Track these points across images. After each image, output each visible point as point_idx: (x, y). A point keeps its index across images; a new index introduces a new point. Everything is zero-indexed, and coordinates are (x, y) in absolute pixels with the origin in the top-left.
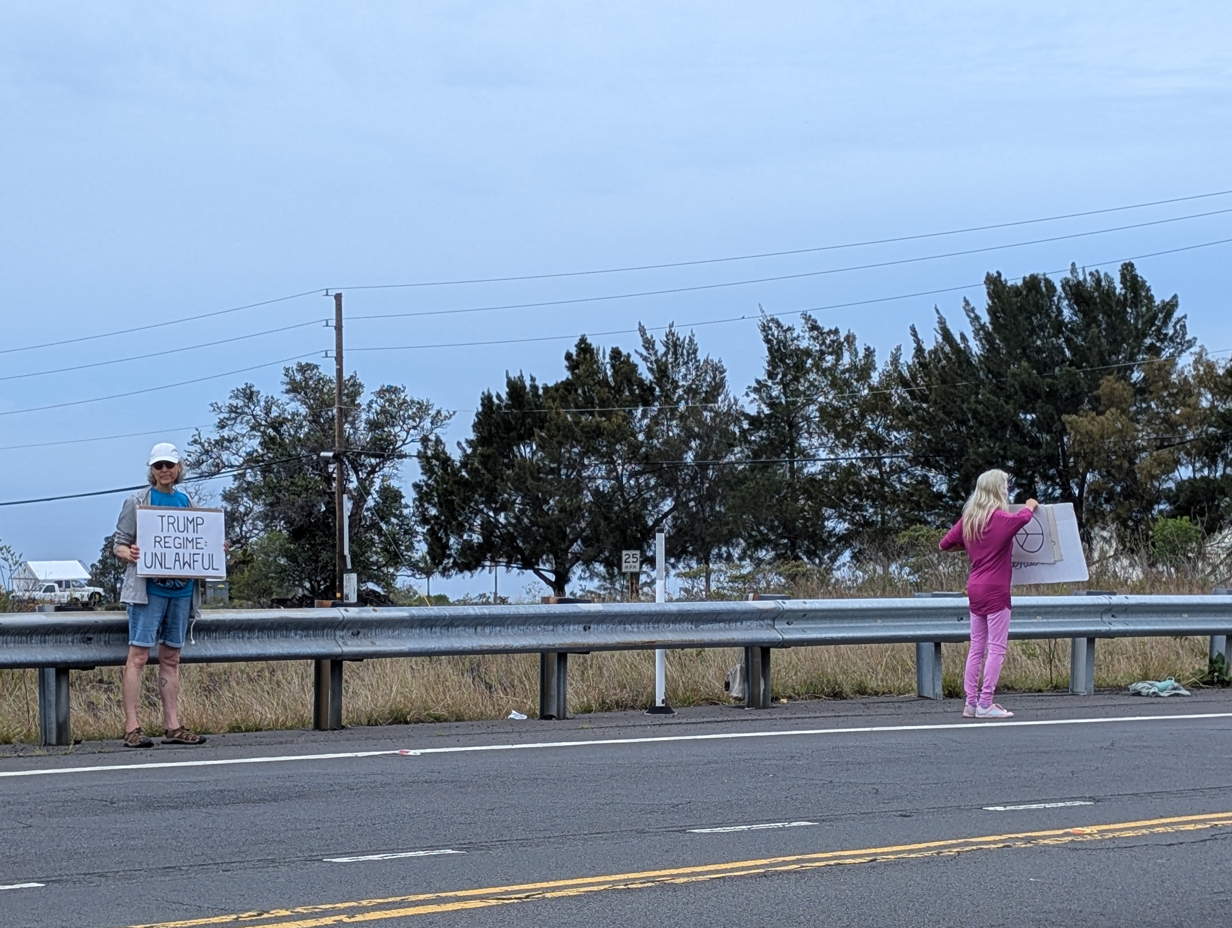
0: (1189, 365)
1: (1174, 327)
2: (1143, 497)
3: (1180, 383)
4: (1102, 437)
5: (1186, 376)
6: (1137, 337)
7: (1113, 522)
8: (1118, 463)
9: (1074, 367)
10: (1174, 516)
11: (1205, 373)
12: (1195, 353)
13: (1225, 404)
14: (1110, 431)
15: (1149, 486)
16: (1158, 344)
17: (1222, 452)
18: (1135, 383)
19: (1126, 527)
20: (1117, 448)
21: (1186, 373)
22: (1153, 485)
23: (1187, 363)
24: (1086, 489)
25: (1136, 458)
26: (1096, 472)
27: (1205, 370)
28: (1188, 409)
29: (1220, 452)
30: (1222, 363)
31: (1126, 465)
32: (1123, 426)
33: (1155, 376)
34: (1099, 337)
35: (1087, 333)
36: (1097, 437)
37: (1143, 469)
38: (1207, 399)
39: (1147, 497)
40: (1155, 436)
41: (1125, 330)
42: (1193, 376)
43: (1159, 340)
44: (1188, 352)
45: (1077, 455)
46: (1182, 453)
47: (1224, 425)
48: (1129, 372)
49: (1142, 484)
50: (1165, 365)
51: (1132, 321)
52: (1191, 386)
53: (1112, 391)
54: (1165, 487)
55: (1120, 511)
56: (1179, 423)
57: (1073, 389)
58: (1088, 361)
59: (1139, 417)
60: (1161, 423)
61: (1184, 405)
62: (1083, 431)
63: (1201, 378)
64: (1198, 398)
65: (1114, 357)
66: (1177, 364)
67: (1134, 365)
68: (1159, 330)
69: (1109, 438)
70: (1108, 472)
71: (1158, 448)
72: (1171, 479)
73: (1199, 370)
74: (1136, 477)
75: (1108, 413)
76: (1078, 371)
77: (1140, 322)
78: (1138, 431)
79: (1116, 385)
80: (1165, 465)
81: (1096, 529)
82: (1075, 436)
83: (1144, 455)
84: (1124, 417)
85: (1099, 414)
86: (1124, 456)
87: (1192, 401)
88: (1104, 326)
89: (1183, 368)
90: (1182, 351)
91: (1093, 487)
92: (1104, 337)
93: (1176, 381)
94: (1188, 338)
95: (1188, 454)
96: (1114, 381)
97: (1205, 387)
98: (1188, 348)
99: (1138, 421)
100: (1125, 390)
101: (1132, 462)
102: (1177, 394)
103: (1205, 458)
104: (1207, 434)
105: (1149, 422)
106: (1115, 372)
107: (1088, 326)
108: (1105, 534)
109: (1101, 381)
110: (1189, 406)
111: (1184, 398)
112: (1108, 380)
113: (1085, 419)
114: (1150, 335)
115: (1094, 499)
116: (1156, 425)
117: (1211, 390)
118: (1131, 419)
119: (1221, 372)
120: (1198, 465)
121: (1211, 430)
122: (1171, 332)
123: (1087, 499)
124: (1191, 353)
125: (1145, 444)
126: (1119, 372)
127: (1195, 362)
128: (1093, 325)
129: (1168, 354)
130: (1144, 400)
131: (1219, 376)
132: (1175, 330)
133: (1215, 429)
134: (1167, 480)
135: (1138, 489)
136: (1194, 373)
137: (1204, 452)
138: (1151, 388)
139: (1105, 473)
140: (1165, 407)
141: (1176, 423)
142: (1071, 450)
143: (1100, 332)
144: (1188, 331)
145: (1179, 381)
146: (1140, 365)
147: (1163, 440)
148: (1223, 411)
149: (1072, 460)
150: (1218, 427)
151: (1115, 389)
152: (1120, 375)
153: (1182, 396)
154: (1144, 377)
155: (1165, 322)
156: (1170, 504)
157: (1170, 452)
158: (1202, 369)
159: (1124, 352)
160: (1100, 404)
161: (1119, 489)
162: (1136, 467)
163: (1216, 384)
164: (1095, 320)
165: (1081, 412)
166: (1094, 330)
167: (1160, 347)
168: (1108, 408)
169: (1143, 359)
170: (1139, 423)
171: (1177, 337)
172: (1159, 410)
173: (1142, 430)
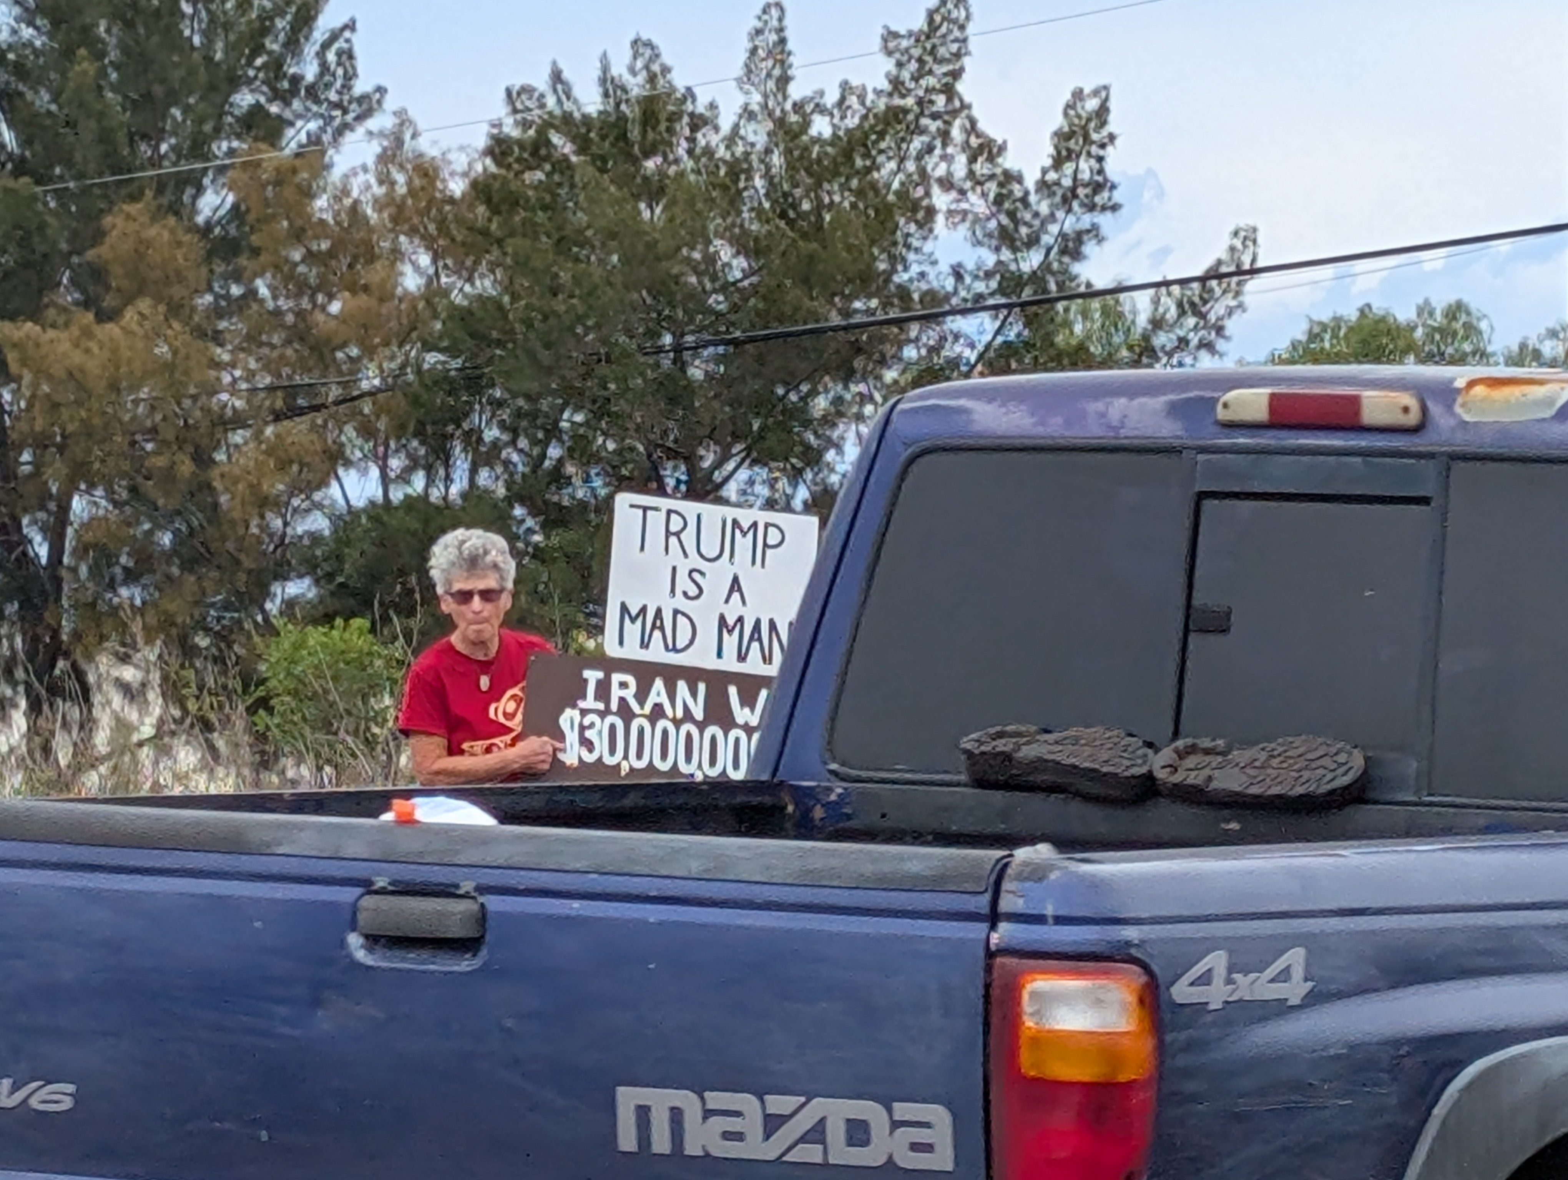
0: (365, 169)
1: (321, 55)
2: (238, 562)
3: (338, 223)
4: (114, 387)
5: (356, 202)
6: (212, 87)
7: (149, 641)
8: (160, 462)
9: (25, 180)
10: (328, 619)
11: (412, 192)
12: (381, 134)
13: (470, 280)
14: (137, 365)
15: (255, 530)
16: (274, 109)
17: (466, 426)
18: (209, 226)
19: (188, 651)
20: (158, 417)
21: (355, 193)
22: (264, 528)
23: (358, 162)
24: (69, 544)
25: (216, 447)
26: (99, 492)
27: (410, 182)
28: (363, 300)
29: (459, 426)
30: (460, 162)
31: (186, 467)
32: (175, 352)
33: (267, 203)
34: (100, 88)
35: (63, 74)
36: (100, 387)
37: (236, 482)
38: (417, 268)
39: (247, 563)
40: (268, 380)
41: (176, 65)
42: (376, 200)
43: (277, 95)
44: (360, 130)
45: (41, 443)
46: (350, 431)
47: (470, 343)
48: (189, 191)
49: (233, 523)
50: (294, 171)
51: (197, 40)
52: (371, 230)
53: (142, 248)
54: (300, 530)
55: (172, 607)
56: (337, 341)
57: (24, 242)
58: (69, 163)
59: (223, 325)
60: (288, 342)
61: (353, 288)
62: (58, 371)
63: (401, 207)
64: (393, 264)
65: (143, 147)
66: (329, 167)
67: (205, 170)
68: (276, 66)
69: (135, 388)
70: (134, 490)
71: (278, 417)
72: (319, 506)
73: (393, 183)
74: (216, 505)
75: (130, 315)
76: (39, 189)
77: (219, 45)
78: (218, 365)
79: (152, 232)
80: (302, 465)
81: (104, 661)
82: (35, 385)
83: (238, 437)
84: (176, 325)
85: (103, 316)
86: (180, 442)
87: (373, 275)
88: (113, 55)
89: (346, 176)
90: (345, 127)
91: (89, 537)
92: (114, 88)
93: (328, 217)
94: (361, 87)
95: (367, 431)
96: (144, 219)
97: (412, 232)
98: (359, 118)
99: (218, 338)
100: (179, 244)
101: (202, 459)
102: (331, 254)
103: (415, 443)
104: (419, 371)
105: (253, 340)
106: (149, 194)
107: (68, 53)
108: (129, 674)
109: (108, 220)
110: (366, 288)
111: (350, 266)
112: (129, 217)
113: (64, 335)
114: (250, 81)
115: (95, 571)
116: (273, 347)
117: (429, 243)
118: (200, 333)
119: (457, 187)
120: (396, 463)
121: (432, 358)
122: (310, 71)
123: (74, 570)
124: (370, 133)
125: (239, 404)
126: (160, 190)
127: (385, 158)
128: (82, 52)
129: (303, 137)
130: (237, 276)
131: (451, 201)
132: (324, 67)
133: (441, 357)
134: (308, 511)
135: (224, 538)
136: (379, 191)
137: (411, 428)
138: (255, 239)
139: (125, 495)
140: (299, 295)
141: (328, 340)
142: (23, 426)
143: (102, 73)
144: (360, 70)
145: (336, 214)
146: (221, 170)
147: (291, 391)
148: (465, 303)
149: (26, 457)
150: (452, 351)
151: (149, 244)
152: (165, 201)
153: (345, 261)
154: (235, 207)
155: (293, 45)
156: (317, 582)
157: (313, 427)
158: (400, 178)
159: (174, 133)
160: (108, 288)
161: (166, 539)
162: (215, 473)
163: (442, 224)
164: (87, 35)
165: (51, 313)
166: (85, 65)
167: (279, 117)
168: (129, 300)
169: (231, 152)
170: (221, 345)
171: (327, 86)
172: (281, 302)
173: (233, 365)
